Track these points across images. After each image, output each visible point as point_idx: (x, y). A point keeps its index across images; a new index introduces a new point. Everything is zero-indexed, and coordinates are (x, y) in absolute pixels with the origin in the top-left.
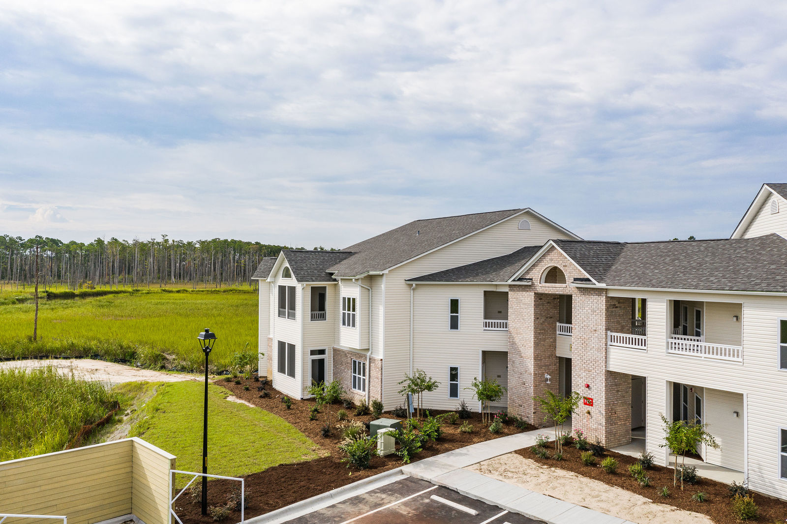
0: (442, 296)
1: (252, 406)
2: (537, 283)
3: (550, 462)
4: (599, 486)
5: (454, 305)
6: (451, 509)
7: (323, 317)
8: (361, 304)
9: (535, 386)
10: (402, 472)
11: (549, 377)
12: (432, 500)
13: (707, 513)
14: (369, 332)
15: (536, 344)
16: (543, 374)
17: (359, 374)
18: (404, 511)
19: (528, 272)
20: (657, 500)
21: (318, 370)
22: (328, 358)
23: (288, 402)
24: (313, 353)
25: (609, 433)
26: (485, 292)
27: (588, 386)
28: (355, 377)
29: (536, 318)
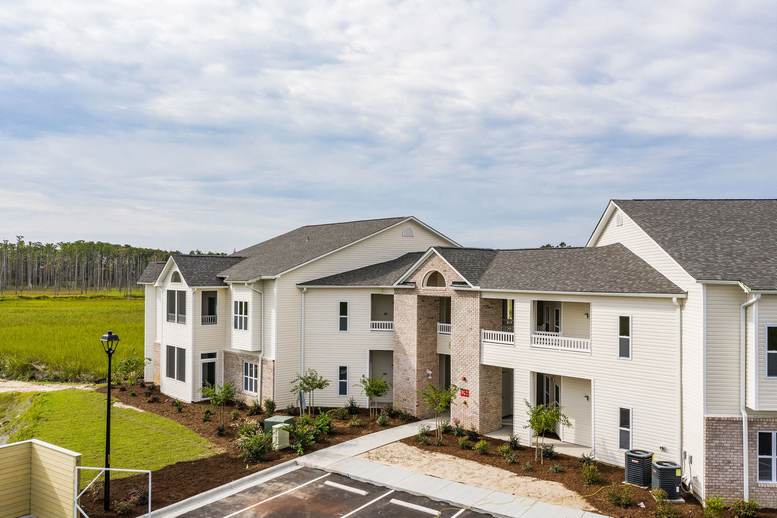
0: (330, 300)
1: (141, 411)
2: (420, 286)
3: (431, 448)
4: (473, 465)
5: (344, 308)
6: (344, 492)
7: (214, 321)
8: (254, 309)
9: (418, 381)
10: (296, 463)
11: (430, 372)
12: (326, 486)
14: (261, 335)
15: (420, 343)
16: (425, 370)
17: (251, 375)
18: (301, 496)
19: (411, 276)
20: (521, 473)
21: (209, 373)
22: (219, 362)
23: (179, 407)
24: (204, 356)
25: (482, 420)
26: (372, 295)
27: (465, 379)
28: (246, 379)
29: (419, 319)
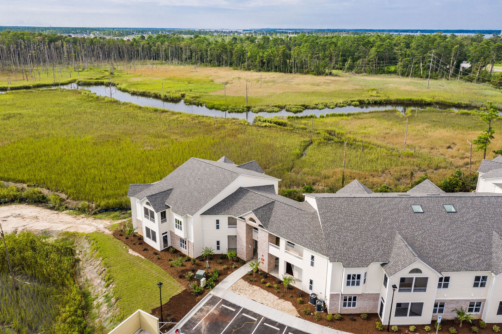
0: (212, 219)
1: (143, 257)
2: (247, 221)
3: (252, 283)
4: (265, 292)
5: (218, 222)
6: (228, 309)
7: (166, 221)
8: (184, 222)
9: (246, 250)
10: (210, 294)
11: (250, 246)
12: (222, 306)
13: (291, 302)
14: (187, 232)
15: (246, 238)
16: (248, 246)
17: (183, 243)
18: (216, 312)
19: (243, 216)
20: (280, 298)
21: (165, 239)
22: (168, 235)
24: (163, 234)
25: (268, 269)
26: (229, 218)
27: (263, 256)
28: (181, 244)
29: (247, 230)
